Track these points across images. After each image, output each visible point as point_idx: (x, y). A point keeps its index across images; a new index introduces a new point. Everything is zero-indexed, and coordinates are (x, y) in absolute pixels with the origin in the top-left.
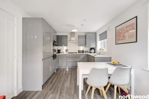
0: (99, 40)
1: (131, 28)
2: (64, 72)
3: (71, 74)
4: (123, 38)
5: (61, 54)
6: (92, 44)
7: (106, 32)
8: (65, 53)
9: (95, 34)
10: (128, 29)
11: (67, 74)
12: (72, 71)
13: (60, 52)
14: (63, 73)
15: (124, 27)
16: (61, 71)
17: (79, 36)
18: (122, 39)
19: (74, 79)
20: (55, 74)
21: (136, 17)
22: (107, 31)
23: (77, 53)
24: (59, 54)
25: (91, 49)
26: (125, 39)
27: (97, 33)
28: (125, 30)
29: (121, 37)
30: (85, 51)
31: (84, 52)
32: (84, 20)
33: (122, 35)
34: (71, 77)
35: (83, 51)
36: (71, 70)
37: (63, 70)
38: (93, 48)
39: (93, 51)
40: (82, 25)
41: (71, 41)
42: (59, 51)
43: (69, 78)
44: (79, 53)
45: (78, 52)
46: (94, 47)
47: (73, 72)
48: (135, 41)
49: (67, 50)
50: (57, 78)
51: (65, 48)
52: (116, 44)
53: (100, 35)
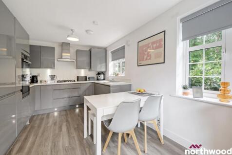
0: (111, 60)
1: (158, 44)
2: (51, 121)
3: (67, 121)
4: (148, 58)
5: (39, 84)
6: (99, 66)
7: (123, 48)
8: (49, 82)
9: (105, 50)
10: (155, 45)
11: (58, 123)
12: (66, 115)
13: (37, 82)
14: (48, 123)
15: (149, 44)
16: (42, 119)
17: (77, 51)
18: (146, 59)
19: (75, 129)
20: (28, 129)
21: (164, 31)
22: (124, 46)
23: (74, 81)
24: (35, 84)
25: (99, 74)
26: (150, 59)
27: (108, 49)
28: (150, 46)
29: (145, 57)
30: (89, 78)
31: (87, 79)
32: (94, 22)
33: (146, 53)
34: (67, 125)
35: (86, 77)
36: (64, 113)
37: (45, 116)
38: (102, 73)
39: (102, 76)
40: (86, 31)
41: (62, 58)
42: (34, 79)
43: (64, 129)
44: (78, 80)
45: (76, 80)
46: (103, 70)
47: (69, 116)
48: (163, 62)
49: (53, 77)
50: (36, 135)
51: (49, 72)
52: (138, 66)
53: (112, 53)
